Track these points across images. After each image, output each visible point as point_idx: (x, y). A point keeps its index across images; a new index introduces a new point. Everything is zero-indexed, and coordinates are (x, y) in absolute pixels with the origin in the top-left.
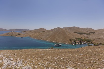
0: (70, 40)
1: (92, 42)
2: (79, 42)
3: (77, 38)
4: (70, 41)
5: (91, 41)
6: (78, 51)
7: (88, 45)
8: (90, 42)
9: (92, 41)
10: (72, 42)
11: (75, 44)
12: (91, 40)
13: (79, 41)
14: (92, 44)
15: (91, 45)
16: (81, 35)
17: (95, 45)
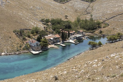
0: (21, 34)
1: (101, 32)
2: (57, 36)
3: (47, 21)
4: (18, 40)
5: (100, 27)
6: (56, 79)
7: (90, 44)
8: (97, 32)
9: (103, 25)
10: (29, 41)
11: (44, 48)
12: (99, 24)
13: (59, 33)
14: (104, 36)
15: (100, 44)
16: (64, 6)
17: (112, 40)
